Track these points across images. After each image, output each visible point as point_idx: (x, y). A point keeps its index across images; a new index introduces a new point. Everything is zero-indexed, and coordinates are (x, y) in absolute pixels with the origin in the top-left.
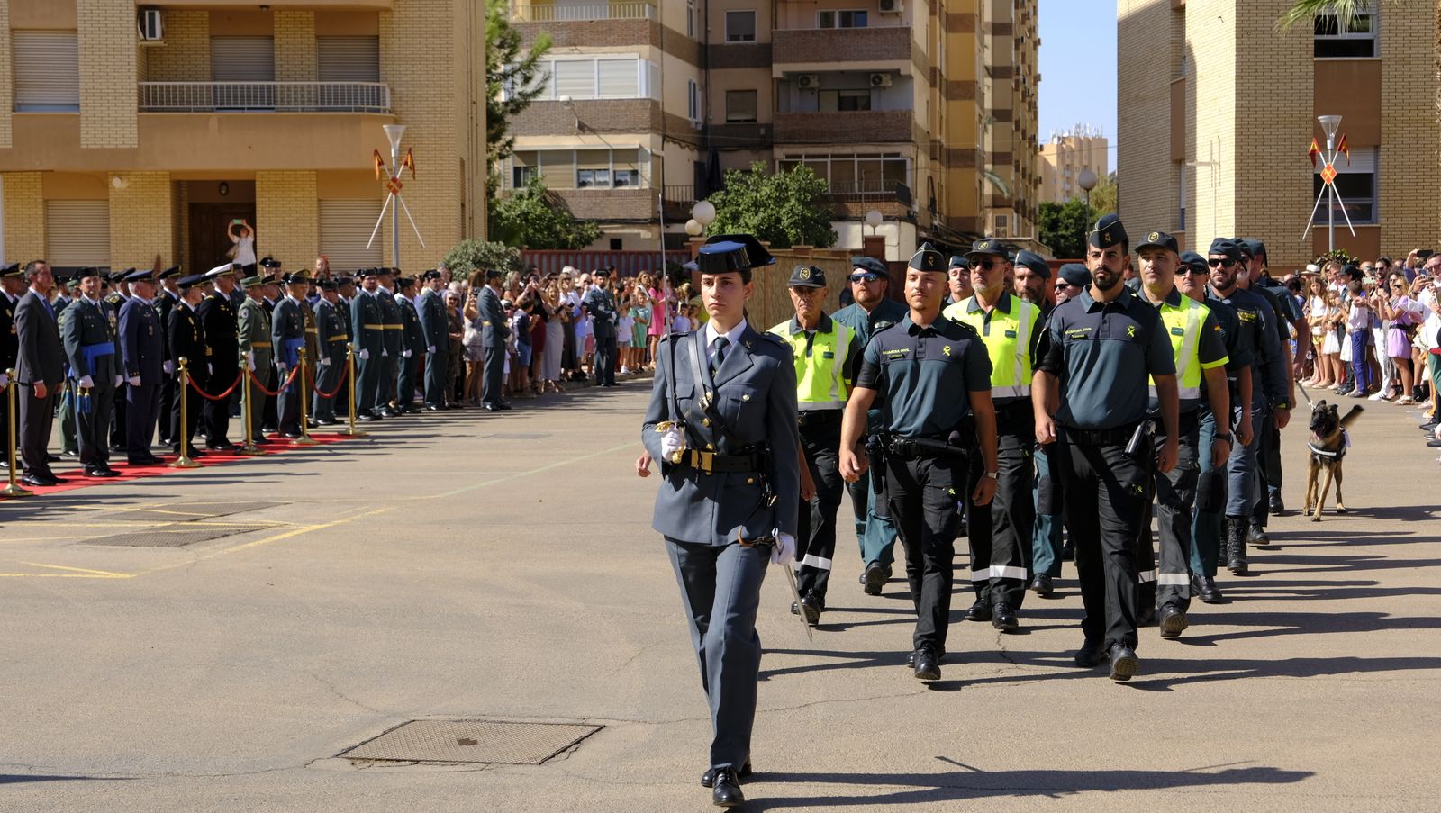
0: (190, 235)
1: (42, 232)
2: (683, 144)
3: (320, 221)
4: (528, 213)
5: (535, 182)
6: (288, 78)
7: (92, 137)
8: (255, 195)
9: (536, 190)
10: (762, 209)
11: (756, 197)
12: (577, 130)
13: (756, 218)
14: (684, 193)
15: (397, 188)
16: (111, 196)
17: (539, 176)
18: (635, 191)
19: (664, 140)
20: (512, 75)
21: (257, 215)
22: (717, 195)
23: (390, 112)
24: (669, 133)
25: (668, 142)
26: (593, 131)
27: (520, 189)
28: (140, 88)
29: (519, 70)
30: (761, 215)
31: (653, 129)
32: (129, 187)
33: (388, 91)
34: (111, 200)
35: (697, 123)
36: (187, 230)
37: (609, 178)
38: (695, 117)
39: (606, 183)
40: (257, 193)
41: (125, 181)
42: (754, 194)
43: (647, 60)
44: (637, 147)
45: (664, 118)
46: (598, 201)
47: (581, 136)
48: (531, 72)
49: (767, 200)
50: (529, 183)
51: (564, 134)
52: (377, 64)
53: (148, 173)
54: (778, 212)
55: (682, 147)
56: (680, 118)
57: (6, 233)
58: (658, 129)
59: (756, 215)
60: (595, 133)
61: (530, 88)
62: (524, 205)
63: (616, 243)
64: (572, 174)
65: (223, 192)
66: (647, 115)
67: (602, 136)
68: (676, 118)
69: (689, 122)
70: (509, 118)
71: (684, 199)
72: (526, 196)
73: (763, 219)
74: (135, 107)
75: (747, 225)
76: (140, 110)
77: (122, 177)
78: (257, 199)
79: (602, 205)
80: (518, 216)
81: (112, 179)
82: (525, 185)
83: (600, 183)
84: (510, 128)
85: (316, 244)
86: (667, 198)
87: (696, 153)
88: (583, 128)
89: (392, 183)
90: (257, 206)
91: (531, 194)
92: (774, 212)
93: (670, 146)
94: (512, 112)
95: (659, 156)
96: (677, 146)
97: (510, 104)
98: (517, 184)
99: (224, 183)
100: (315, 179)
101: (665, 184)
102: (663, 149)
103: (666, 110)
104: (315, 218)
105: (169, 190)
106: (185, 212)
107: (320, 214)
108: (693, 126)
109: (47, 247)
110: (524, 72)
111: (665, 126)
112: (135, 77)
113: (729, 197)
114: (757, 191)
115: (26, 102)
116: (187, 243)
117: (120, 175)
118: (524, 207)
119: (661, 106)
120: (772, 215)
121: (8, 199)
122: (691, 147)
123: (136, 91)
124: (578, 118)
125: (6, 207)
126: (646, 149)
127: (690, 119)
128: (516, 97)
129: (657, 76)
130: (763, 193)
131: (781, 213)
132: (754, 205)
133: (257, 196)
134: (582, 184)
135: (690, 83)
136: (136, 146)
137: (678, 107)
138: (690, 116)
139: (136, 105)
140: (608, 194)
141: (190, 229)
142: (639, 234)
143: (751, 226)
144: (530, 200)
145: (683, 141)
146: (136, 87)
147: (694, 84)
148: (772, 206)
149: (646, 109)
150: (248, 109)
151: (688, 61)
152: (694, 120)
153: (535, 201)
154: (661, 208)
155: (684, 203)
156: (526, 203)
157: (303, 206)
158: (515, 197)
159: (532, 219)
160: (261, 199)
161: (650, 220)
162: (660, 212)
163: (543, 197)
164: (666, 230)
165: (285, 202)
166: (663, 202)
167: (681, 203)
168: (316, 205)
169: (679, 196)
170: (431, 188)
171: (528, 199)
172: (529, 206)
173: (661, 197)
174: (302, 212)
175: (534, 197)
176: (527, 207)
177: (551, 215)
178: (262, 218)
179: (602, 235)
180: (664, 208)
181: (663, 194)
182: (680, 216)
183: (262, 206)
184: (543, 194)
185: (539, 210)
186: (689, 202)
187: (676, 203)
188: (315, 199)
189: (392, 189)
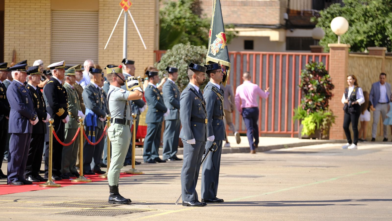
4: (180, 18)
10: (371, 19)
11: (366, 9)
13: (365, 25)
14: (306, 4)
15: (128, 6)
22: (334, 7)
30: (370, 23)
40: (6, 4)
42: (364, 6)
46: (236, 9)
49: (375, 11)
54: (384, 22)
59: (366, 22)
62: (177, 12)
63: (249, 43)
71: (306, 9)
73: (371, 27)
75: (358, 32)
78: (5, 9)
79: (239, 13)
80: (172, 20)
85: (49, 43)
86: (291, 8)
90: (5, 13)
91: (183, 3)
92: (381, 21)
104: (48, 23)
107: (52, 21)
113: (344, 9)
114: (367, 4)
118: (176, 12)
120: (378, 24)
130: (372, 6)
131: (387, 22)
132: (365, 15)
133: (5, 6)
142: (268, 38)
143: (361, 31)
144: (182, 7)
148: (379, 17)
153: (185, 8)
154: (286, 16)
155: (304, 12)
156: (178, 9)
157: (39, 14)
158: (169, 5)
159: (183, 23)
160: (9, 9)
161: (278, 26)
162: (286, 20)
163: (192, 4)
164: (290, 34)
165: (26, 11)
166: (288, 11)
167: (302, 12)
168: (50, 14)
169: (301, 7)
170: (136, 3)
171: (179, 7)
172: (182, 12)
173: (287, 7)
174: (39, 19)
175: (185, 5)
176: (179, 13)
177: (198, 20)
178: (9, 23)
179: (238, 37)
180: (289, 16)
181: (289, 5)
182: (302, 23)
183: (9, 13)
184: (192, 2)
185: (188, 15)
186: (308, 11)
187: (299, 13)
188: (50, 9)
189: (124, 6)
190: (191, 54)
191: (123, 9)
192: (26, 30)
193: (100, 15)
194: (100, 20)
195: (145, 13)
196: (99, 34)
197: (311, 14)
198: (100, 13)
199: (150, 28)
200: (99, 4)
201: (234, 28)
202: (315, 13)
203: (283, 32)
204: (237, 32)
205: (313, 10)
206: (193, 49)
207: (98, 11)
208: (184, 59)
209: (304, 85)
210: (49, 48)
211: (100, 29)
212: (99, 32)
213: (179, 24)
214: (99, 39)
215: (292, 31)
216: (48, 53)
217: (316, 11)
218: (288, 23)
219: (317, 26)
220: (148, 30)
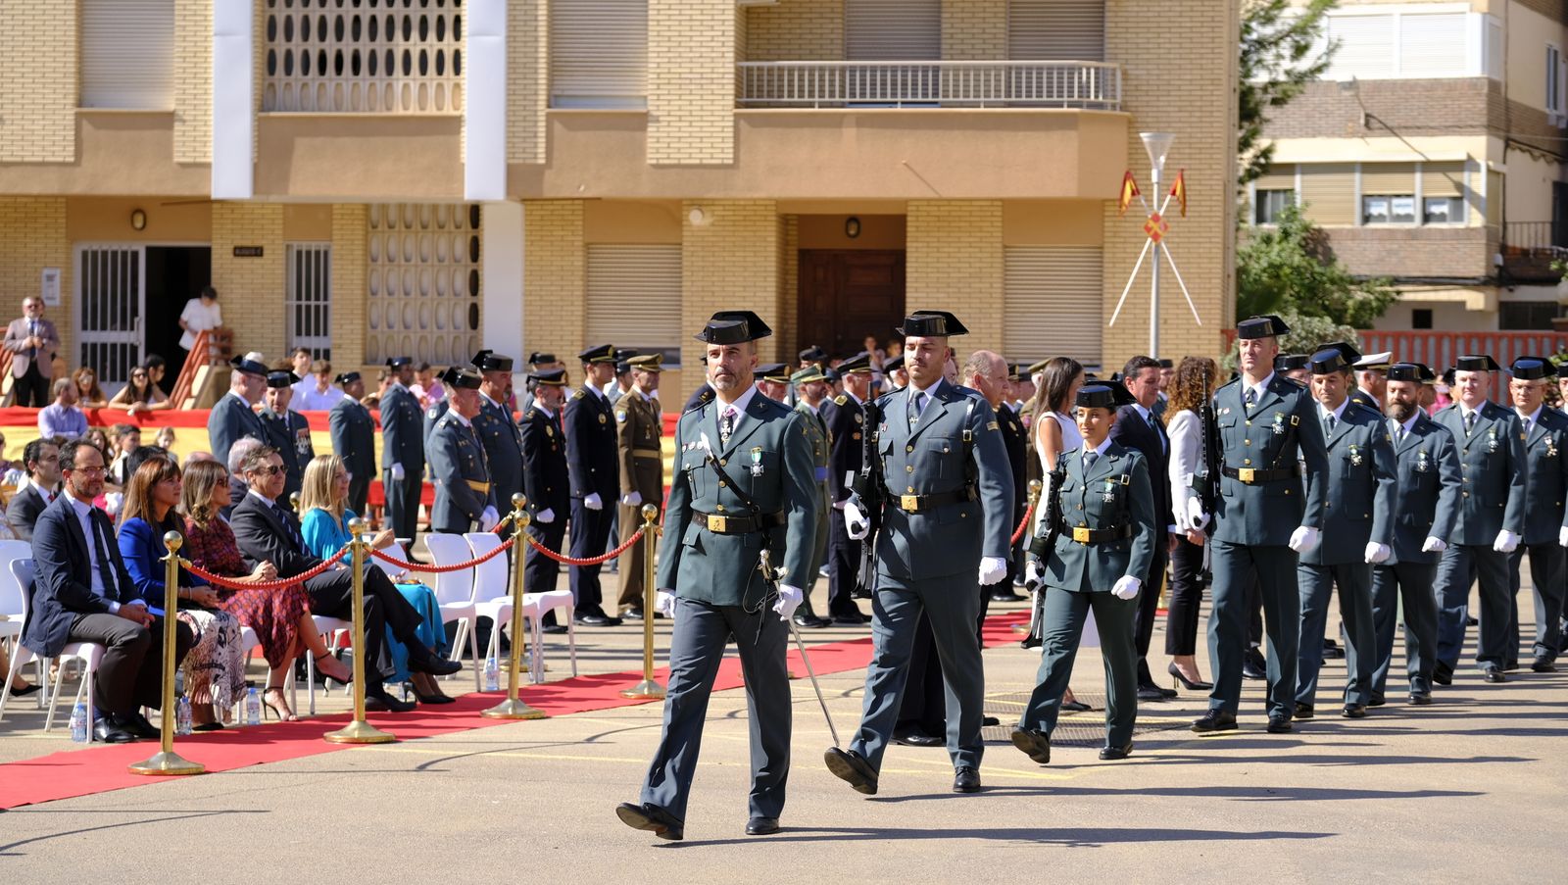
0: (798, 300)
1: (580, 293)
2: (1537, 153)
3: (1005, 280)
4: (1280, 266)
5: (1293, 214)
6: (962, 55)
7: (661, 145)
8: (905, 237)
9: (1294, 227)
12: (1363, 129)
14: (1540, 235)
15: (1160, 232)
16: (685, 239)
17: (1299, 203)
18: (1457, 231)
19: (1507, 146)
20: (1276, 44)
21: (908, 270)
23: (1121, 109)
24: (1514, 135)
25: (1514, 149)
26: (1391, 131)
27: (1265, 226)
28: (738, 72)
29: (1288, 35)
31: (1491, 128)
32: (713, 225)
33: (1119, 74)
34: (685, 244)
35: (1559, 118)
36: (795, 292)
37: (1412, 207)
38: (1556, 107)
39: (1409, 218)
40: (909, 234)
41: (708, 214)
43: (1484, 14)
44: (1463, 157)
45: (1507, 109)
46: (1395, 246)
47: (1367, 139)
48: (1309, 39)
50: (1283, 216)
51: (1340, 136)
52: (1100, 32)
53: (742, 203)
55: (1535, 158)
56: (1534, 110)
57: (527, 294)
58: (1498, 129)
60: (1396, 135)
61: (1305, 64)
62: (1275, 253)
63: (1423, 316)
64: (1353, 202)
65: (852, 232)
66: (1481, 105)
67: (1406, 138)
68: (1528, 109)
69: (1544, 116)
70: (1268, 111)
71: (1540, 245)
72: (1277, 236)
74: (730, 100)
76: (738, 105)
77: (704, 208)
78: (908, 244)
79: (1402, 254)
80: (1264, 271)
81: (689, 211)
82: (1275, 218)
83: (1398, 218)
84: (1267, 129)
85: (999, 316)
86: (1510, 243)
87: (1555, 167)
88: (1372, 124)
89: (1151, 224)
90: (908, 255)
91: (1286, 234)
93: (1517, 157)
94: (1275, 102)
95: (1498, 173)
96: (1527, 155)
97: (1270, 90)
98: (1260, 219)
99: (853, 219)
100: (999, 214)
101: (1508, 220)
102: (1504, 162)
103: (1513, 96)
104: (997, 273)
105: (774, 229)
106: (793, 264)
107: (1006, 269)
108: (1553, 122)
109: (587, 317)
110: (1297, 38)
111: (1509, 121)
112: (732, 55)
115: (566, 93)
116: (795, 311)
117: (699, 204)
118: (1273, 256)
119: (1503, 90)
121: (532, 241)
122: (1550, 157)
123: (732, 76)
124: (1364, 109)
125: (528, 254)
126: (1478, 161)
127: (1547, 111)
128: (1282, 78)
129: (1497, 40)
133: (908, 239)
134: (1367, 219)
135: (1549, 50)
136: (731, 162)
137: (1529, 92)
138: (1548, 106)
139: (732, 97)
140: (1412, 235)
141: (799, 290)
142: (1463, 304)
144: (1284, 244)
145: (1537, 148)
146: (733, 70)
147: (1556, 52)
149: (1479, 94)
150: (903, 103)
151: (1547, 14)
152: (1555, 112)
153: (1291, 245)
154: (1499, 260)
155: (1536, 251)
156: (1276, 248)
157: (979, 255)
158: (1258, 239)
159: (1287, 275)
160: (915, 245)
161: (1482, 279)
162: (1498, 266)
163: (1304, 239)
164: (1506, 296)
165: (951, 250)
166: (1504, 249)
167: (1532, 252)
168: (1000, 255)
169: (1529, 241)
170: (1181, 229)
171: (1280, 242)
172: (1283, 254)
173: (1501, 240)
174: (978, 265)
175: (1290, 239)
176: (1279, 255)
177: (1318, 269)
178: (916, 275)
179: (1399, 301)
180: (1505, 260)
181: (1504, 237)
182: (1532, 273)
183: (915, 255)
184: (1304, 234)
185: (1297, 260)
186: (1544, 249)
187: (1525, 252)
188: (999, 245)
189: (1152, 233)
190: (1298, 335)
191: (1149, 240)
192: (951, 290)
193: (1106, 255)
194: (1106, 265)
195: (1201, 250)
196: (1105, 296)
197: (1552, 254)
198: (1106, 250)
199: (1213, 281)
200: (1103, 232)
201: (1391, 285)
202: (1559, 253)
203: (1492, 292)
204: (1399, 293)
205: (1554, 247)
206: (1302, 324)
207: (1102, 248)
208: (1283, 346)
209: (1547, 400)
210: (998, 326)
211: (1106, 286)
212: (1105, 291)
213: (1278, 277)
214: (1105, 306)
215: (1511, 290)
216: (997, 337)
217: (1562, 249)
218: (1504, 274)
219: (1563, 279)
220: (1208, 286)
